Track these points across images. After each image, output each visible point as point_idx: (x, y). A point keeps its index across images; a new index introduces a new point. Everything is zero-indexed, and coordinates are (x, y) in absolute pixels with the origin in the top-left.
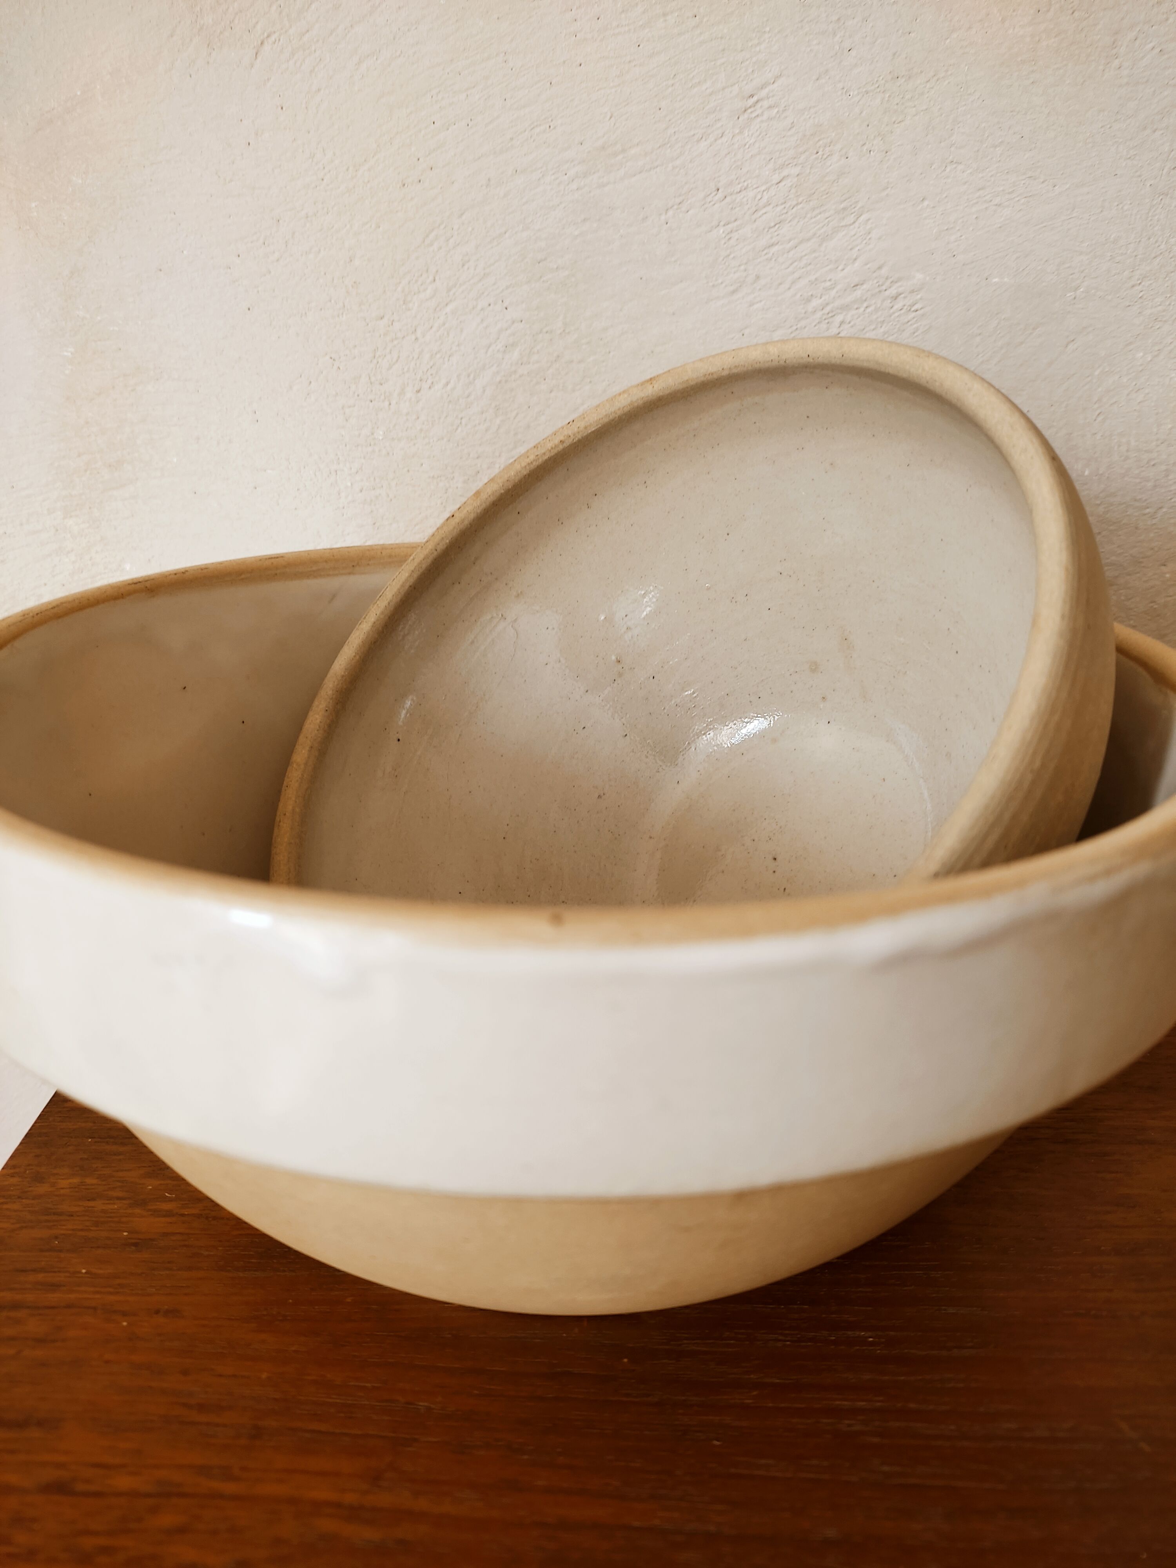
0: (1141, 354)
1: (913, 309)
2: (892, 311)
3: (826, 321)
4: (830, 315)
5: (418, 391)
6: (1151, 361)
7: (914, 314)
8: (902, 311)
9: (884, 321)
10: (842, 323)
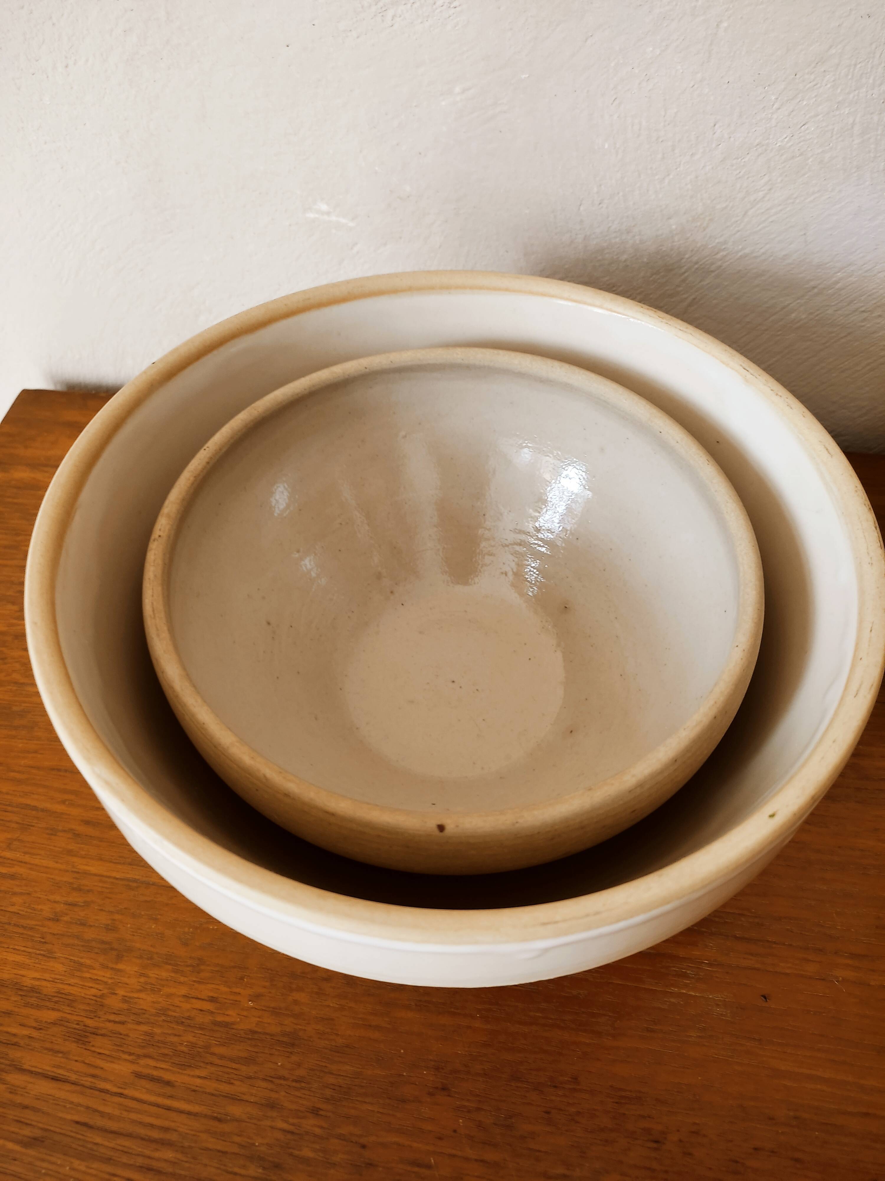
0: (651, 49)
1: (452, 6)
2: (434, 7)
3: (381, 14)
4: (383, 9)
5: (67, 67)
6: (660, 54)
7: (453, 10)
8: (444, 7)
9: (429, 15)
10: (393, 17)
